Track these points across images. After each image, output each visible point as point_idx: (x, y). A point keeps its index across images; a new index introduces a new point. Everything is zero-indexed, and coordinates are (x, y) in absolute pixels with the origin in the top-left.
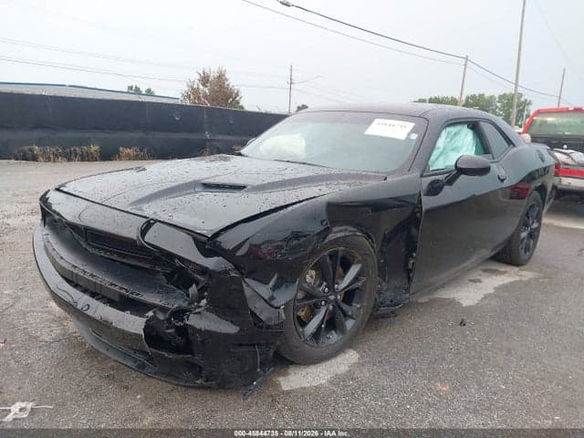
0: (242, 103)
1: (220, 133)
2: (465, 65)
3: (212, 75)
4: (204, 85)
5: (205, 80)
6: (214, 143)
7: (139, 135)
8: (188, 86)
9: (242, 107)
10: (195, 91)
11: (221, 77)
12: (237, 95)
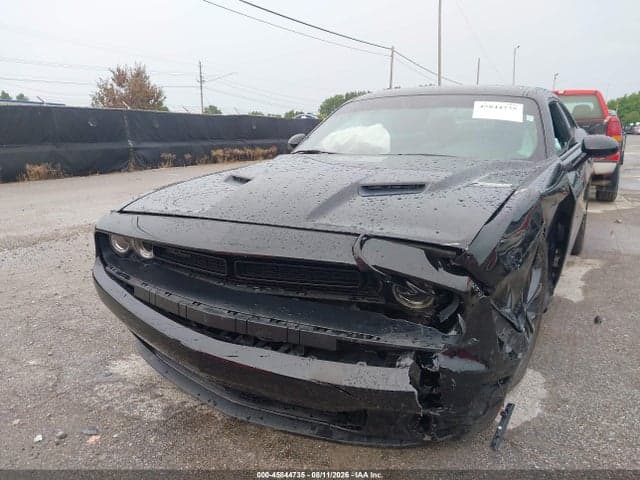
0: (166, 104)
1: (145, 141)
2: (392, 56)
3: (129, 73)
4: (120, 85)
5: (120, 78)
6: (140, 152)
7: (48, 148)
8: (100, 87)
9: (166, 109)
10: (109, 92)
11: (140, 75)
12: (160, 94)
